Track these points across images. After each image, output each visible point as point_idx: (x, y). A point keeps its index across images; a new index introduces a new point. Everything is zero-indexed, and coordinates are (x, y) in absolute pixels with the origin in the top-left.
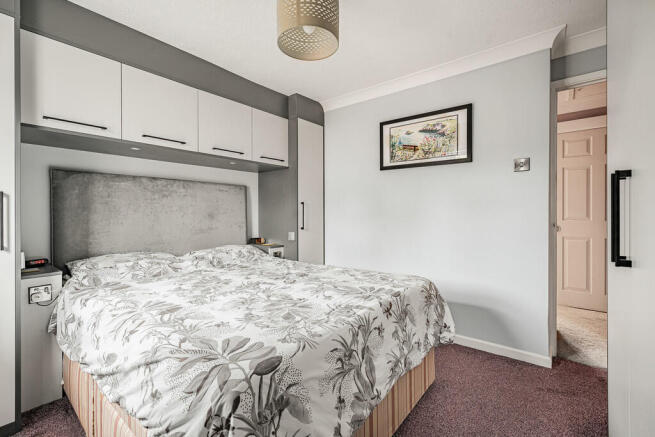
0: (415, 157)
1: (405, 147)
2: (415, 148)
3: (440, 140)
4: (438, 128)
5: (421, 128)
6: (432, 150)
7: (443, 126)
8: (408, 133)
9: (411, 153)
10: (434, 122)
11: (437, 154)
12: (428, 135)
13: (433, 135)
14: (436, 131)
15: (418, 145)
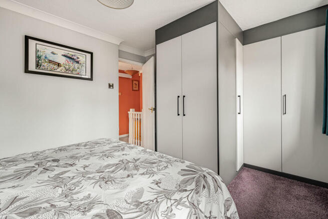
0: (58, 70)
1: (50, 61)
2: (59, 65)
3: (76, 65)
4: (75, 58)
5: (64, 54)
6: (71, 69)
7: (78, 58)
8: (53, 53)
9: (56, 67)
10: (73, 53)
11: (74, 72)
12: (68, 60)
13: (71, 60)
14: (73, 59)
15: (62, 63)
